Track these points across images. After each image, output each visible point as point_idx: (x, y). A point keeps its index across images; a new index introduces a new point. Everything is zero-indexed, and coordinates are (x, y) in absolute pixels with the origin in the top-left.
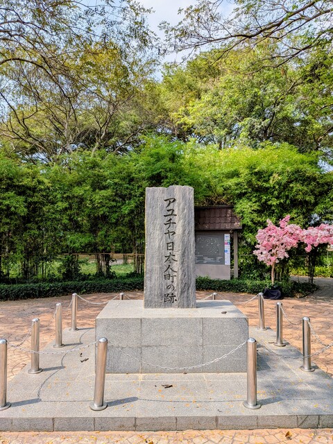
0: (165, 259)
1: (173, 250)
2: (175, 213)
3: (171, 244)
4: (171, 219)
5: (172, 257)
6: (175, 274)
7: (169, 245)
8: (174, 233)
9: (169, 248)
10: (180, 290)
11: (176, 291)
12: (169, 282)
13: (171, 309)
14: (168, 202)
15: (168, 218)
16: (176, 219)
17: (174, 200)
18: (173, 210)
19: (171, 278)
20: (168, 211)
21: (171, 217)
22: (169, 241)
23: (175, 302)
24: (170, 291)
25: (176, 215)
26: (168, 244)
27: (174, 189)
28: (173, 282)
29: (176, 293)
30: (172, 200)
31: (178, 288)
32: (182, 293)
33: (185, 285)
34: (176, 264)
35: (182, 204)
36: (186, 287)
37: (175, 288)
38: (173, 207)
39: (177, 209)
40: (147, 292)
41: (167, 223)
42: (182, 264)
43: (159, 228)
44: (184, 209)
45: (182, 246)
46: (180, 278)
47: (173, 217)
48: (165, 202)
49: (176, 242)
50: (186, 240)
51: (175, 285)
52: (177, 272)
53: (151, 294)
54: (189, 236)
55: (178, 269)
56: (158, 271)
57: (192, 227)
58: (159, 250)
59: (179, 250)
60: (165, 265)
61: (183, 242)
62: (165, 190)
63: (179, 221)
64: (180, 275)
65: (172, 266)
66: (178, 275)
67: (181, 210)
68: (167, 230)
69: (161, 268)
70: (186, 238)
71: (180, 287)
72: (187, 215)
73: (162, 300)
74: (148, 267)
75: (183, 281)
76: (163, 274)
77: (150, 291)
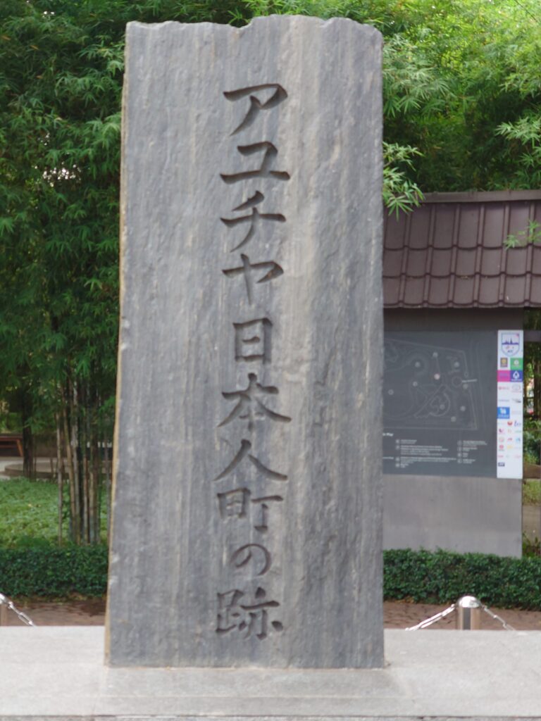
0: (222, 408)
1: (265, 357)
2: (284, 162)
3: (257, 330)
4: (258, 197)
5: (257, 394)
6: (276, 486)
7: (248, 333)
8: (277, 270)
9: (249, 350)
10: (300, 572)
11: (277, 573)
12: (244, 530)
13: (254, 668)
14: (245, 103)
15: (244, 190)
16: (284, 196)
17: (280, 95)
18: (272, 150)
19: (253, 508)
20: (245, 150)
21: (261, 184)
22: (247, 311)
23: (272, 634)
24: (247, 577)
25: (285, 176)
26: (238, 326)
27: (275, 35)
28: (262, 528)
29: (276, 590)
30: (264, 96)
31: (292, 560)
32: (310, 586)
33: (326, 545)
34: (283, 434)
35: (317, 119)
36: (331, 557)
37: (276, 563)
38: (272, 132)
39: (289, 145)
40: (126, 580)
41: (239, 214)
42: (312, 435)
43: (194, 241)
44: (328, 143)
45: (316, 342)
46: (300, 509)
47: (270, 187)
48: (229, 104)
49: (284, 318)
50: (337, 309)
51: (275, 548)
52: (285, 477)
53: (144, 594)
54: (353, 288)
55: (293, 460)
56: (185, 473)
57: (368, 242)
58: (193, 357)
59: (299, 362)
60: (222, 440)
61: (320, 317)
62: (231, 41)
63: (302, 205)
64: (300, 496)
65: (259, 445)
66: (292, 493)
67: (313, 150)
68: (237, 254)
69: (201, 456)
70: (336, 299)
71: (299, 555)
72: (345, 173)
73: (203, 622)
74: (131, 449)
75: (318, 528)
76: (213, 485)
77: (142, 578)
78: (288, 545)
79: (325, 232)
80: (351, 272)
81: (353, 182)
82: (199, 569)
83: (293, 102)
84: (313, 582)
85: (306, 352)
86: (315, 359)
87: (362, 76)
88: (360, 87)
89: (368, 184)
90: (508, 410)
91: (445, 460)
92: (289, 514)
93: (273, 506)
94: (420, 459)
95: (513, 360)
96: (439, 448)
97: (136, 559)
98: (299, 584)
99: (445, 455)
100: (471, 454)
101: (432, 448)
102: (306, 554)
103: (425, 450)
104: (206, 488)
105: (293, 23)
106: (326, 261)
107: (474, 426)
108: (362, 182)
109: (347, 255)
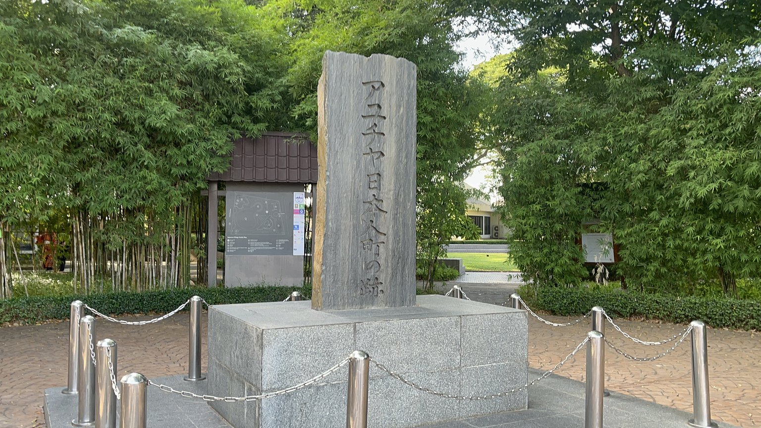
0: (363, 207)
1: (379, 188)
2: (384, 112)
3: (375, 177)
4: (375, 125)
5: (376, 202)
6: (382, 238)
7: (372, 179)
8: (382, 154)
9: (373, 185)
10: (390, 271)
11: (382, 272)
12: (371, 255)
13: (373, 308)
14: (370, 88)
15: (370, 122)
16: (385, 127)
17: (382, 85)
18: (379, 107)
19: (374, 247)
20: (370, 106)
21: (376, 120)
22: (373, 170)
23: (380, 295)
24: (372, 274)
25: (384, 118)
26: (369, 176)
27: (380, 62)
28: (377, 254)
29: (382, 278)
30: (377, 85)
31: (387, 267)
32: (393, 275)
33: (398, 260)
34: (385, 218)
35: (395, 96)
36: (400, 265)
37: (382, 267)
38: (380, 101)
39: (386, 106)
40: (328, 276)
41: (368, 132)
42: (394, 218)
43: (353, 142)
44: (399, 106)
45: (395, 183)
46: (390, 247)
47: (379, 122)
48: (364, 87)
49: (385, 173)
50: (402, 171)
51: (382, 262)
52: (385, 234)
53: (335, 282)
54: (407, 163)
55: (388, 228)
56: (350, 233)
57: (412, 146)
58: (353, 187)
59: (390, 191)
60: (363, 220)
61: (397, 175)
62: (365, 62)
63: (390, 130)
64: (391, 241)
65: (376, 222)
66: (388, 241)
67: (394, 109)
68: (368, 148)
69: (355, 227)
70: (402, 166)
71: (390, 265)
72: (405, 118)
73: (356, 291)
74: (330, 224)
75: (396, 254)
76: (359, 238)
77: (334, 275)
78: (386, 260)
79: (398, 141)
80: (406, 157)
81: (407, 122)
82: (355, 271)
83: (387, 88)
84: (394, 275)
85: (392, 187)
86: (395, 190)
87: (410, 81)
88: (409, 86)
89: (412, 123)
90: (298, 226)
91: (271, 248)
92: (387, 249)
93: (381, 246)
94: (259, 248)
95: (300, 205)
96: (268, 243)
97: (332, 268)
98: (390, 276)
99: (270, 246)
100: (282, 245)
101: (264, 243)
102: (392, 264)
103: (262, 244)
104: (357, 239)
105: (386, 58)
106: (399, 151)
107: (283, 233)
108: (410, 122)
109: (405, 150)
